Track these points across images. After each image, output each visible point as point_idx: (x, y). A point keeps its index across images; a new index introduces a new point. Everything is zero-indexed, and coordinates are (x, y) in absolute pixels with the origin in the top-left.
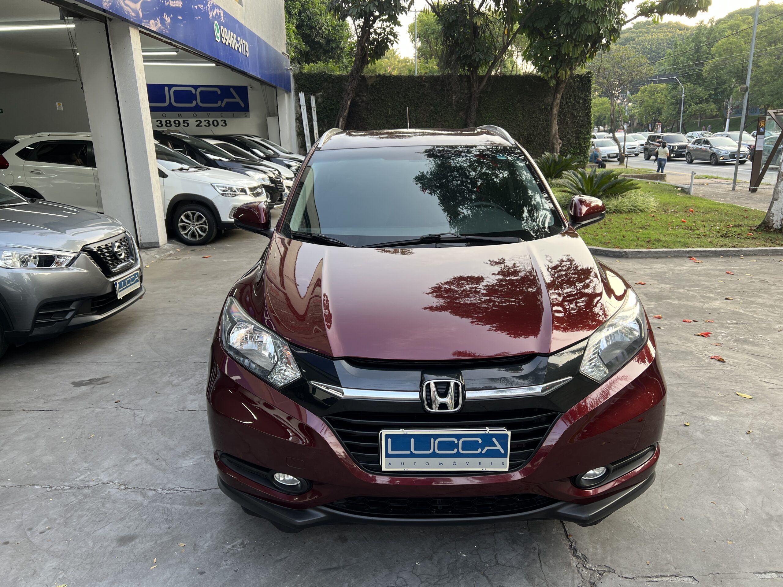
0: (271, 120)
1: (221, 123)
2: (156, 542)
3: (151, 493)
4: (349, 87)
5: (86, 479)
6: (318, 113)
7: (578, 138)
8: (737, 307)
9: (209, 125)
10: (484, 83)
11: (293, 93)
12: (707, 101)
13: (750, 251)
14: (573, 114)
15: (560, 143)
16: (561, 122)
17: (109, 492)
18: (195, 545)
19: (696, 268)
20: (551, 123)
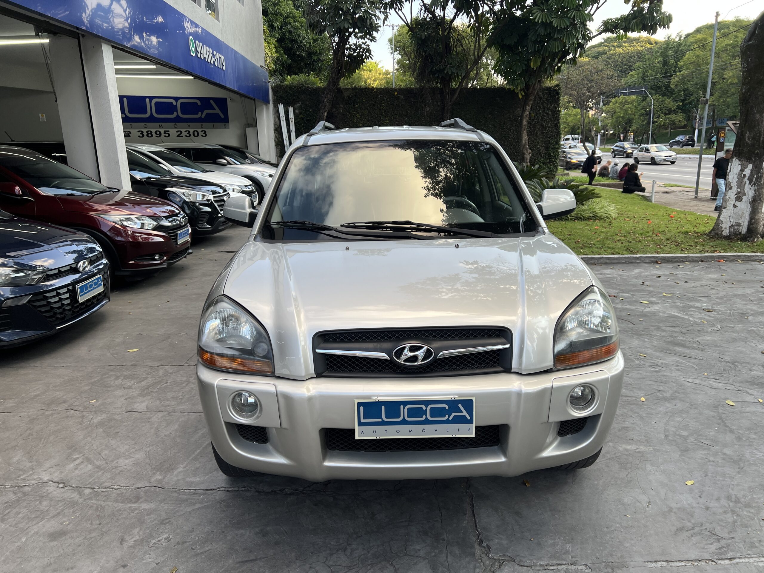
0: (249, 130)
1: (201, 134)
2: (85, 537)
3: (87, 491)
4: (326, 100)
5: (27, 478)
6: (296, 124)
7: (547, 148)
8: (675, 310)
9: (190, 135)
10: (456, 95)
11: (271, 105)
12: (675, 112)
13: (697, 257)
14: (542, 125)
15: (530, 153)
16: (531, 132)
17: (48, 490)
18: (122, 540)
19: (644, 274)
20: (521, 134)
